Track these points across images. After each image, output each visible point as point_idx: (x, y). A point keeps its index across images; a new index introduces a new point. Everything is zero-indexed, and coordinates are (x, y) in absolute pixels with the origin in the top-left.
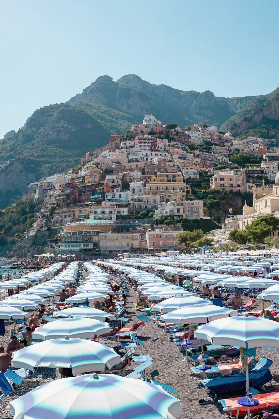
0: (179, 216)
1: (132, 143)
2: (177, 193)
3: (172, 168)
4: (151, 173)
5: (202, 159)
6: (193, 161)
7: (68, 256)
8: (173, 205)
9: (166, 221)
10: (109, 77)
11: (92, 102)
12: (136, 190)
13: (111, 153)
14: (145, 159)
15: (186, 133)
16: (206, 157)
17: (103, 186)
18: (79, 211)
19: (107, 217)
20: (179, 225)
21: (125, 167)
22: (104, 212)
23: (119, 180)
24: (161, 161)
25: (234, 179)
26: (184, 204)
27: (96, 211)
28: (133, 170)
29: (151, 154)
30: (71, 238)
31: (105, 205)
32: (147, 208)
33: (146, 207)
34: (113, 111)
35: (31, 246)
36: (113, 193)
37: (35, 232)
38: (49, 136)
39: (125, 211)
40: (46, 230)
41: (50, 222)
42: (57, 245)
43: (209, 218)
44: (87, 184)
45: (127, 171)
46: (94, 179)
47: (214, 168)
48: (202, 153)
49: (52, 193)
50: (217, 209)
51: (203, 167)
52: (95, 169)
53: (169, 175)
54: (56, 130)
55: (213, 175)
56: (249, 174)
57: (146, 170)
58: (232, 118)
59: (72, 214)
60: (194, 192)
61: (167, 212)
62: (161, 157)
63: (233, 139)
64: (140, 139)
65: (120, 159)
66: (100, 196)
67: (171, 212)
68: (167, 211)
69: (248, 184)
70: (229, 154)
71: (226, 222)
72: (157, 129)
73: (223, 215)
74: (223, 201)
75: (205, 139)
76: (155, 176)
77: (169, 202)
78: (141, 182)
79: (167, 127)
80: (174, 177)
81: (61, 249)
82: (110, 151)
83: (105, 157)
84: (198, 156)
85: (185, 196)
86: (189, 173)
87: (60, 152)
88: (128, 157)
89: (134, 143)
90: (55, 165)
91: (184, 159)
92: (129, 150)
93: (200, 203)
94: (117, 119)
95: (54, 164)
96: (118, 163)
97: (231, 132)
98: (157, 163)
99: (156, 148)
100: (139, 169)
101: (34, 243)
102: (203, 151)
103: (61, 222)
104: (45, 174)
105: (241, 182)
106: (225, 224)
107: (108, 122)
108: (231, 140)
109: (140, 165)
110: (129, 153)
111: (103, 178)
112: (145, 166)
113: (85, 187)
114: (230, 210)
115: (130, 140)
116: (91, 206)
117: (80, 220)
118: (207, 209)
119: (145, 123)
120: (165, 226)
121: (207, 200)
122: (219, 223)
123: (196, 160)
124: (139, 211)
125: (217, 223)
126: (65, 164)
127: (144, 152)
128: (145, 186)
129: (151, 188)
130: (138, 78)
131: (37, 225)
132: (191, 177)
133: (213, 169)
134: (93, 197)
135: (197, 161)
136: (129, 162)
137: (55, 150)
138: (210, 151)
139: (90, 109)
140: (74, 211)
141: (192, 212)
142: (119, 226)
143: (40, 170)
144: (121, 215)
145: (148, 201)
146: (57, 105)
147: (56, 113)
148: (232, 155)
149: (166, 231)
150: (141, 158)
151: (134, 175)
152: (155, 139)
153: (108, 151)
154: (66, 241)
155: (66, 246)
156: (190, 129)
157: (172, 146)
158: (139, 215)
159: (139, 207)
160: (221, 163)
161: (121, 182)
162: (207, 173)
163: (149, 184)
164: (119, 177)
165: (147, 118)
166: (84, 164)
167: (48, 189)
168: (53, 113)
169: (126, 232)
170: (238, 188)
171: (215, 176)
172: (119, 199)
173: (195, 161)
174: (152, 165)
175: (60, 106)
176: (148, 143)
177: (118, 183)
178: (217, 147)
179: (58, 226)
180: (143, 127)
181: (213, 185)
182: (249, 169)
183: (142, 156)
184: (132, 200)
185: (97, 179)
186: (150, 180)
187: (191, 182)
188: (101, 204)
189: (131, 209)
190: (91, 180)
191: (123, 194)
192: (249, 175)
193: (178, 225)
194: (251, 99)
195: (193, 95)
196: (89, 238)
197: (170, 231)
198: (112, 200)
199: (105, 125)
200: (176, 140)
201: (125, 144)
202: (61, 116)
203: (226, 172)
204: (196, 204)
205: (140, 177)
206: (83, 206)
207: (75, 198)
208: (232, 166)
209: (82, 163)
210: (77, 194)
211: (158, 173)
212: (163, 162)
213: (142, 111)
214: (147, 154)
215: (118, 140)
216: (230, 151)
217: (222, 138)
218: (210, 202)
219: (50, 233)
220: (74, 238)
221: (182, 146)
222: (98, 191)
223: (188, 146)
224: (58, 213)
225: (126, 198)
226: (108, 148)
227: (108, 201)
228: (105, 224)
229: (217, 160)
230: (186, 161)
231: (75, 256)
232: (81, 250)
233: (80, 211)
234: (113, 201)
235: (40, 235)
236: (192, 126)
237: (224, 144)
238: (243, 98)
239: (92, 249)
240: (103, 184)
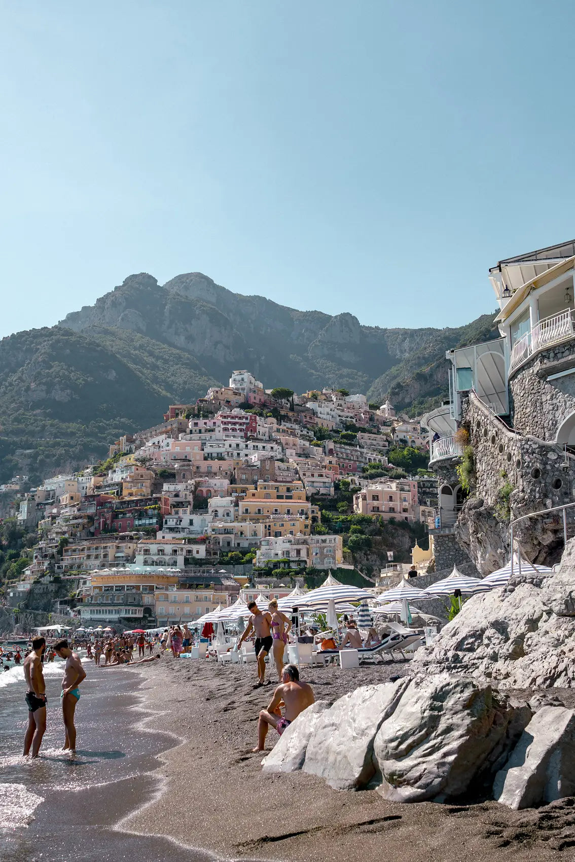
0: (299, 562)
1: (210, 424)
2: (296, 520)
3: (285, 473)
4: (246, 481)
5: (339, 458)
6: (322, 460)
7: (97, 630)
8: (289, 542)
9: (276, 570)
10: (150, 277)
11: (116, 325)
12: (220, 513)
13: (171, 441)
14: (235, 453)
15: (309, 405)
16: (347, 454)
17: (159, 503)
18: (114, 547)
19: (167, 561)
20: (300, 578)
21: (198, 467)
22: (161, 551)
23: (188, 493)
24: (264, 460)
25: (397, 498)
26: (309, 541)
27: (148, 548)
28: (212, 475)
29: (247, 446)
30: (103, 596)
31: (163, 537)
32: (241, 546)
33: (239, 544)
34: (157, 345)
35: (22, 611)
36: (177, 516)
37: (29, 585)
38: (30, 393)
39: (200, 551)
40: (51, 582)
41: (59, 567)
42: (74, 609)
43: (352, 567)
44: (127, 499)
45: (201, 477)
46: (141, 488)
47: (361, 474)
48: (338, 445)
49: (55, 511)
50: (366, 551)
51: (341, 474)
52: (142, 471)
53: (281, 486)
54: (44, 380)
55: (360, 489)
56: (424, 487)
57: (238, 476)
58: (394, 370)
59: (102, 554)
60: (325, 520)
61: (277, 554)
62: (263, 453)
63: (396, 420)
64: (225, 417)
65: (189, 454)
66: (155, 520)
67: (285, 555)
68: (277, 552)
69: (422, 508)
70: (387, 448)
71: (382, 576)
72: (254, 399)
73: (377, 563)
74: (378, 537)
75: (344, 419)
76: (254, 488)
77: (280, 536)
78: (229, 499)
79: (274, 395)
80: (288, 490)
81: (82, 617)
82: (169, 437)
83: (159, 447)
84: (331, 452)
85: (309, 527)
86: (315, 484)
87: (52, 425)
88: (203, 450)
89: (214, 423)
90: (43, 451)
91: (307, 456)
92: (203, 436)
93: (337, 540)
94: (166, 361)
95: (40, 450)
96: (184, 460)
97: (391, 401)
98: (258, 463)
99: (255, 435)
100: (224, 473)
101: (27, 606)
102: (341, 443)
103: (79, 567)
104: (21, 469)
105: (409, 504)
106: (382, 579)
107: (148, 368)
108: (392, 422)
109: (226, 465)
110: (204, 442)
111: (157, 487)
112: (234, 469)
113: (124, 502)
114: (390, 554)
115: (205, 417)
116: (138, 539)
117: (117, 565)
118: (349, 551)
119: (233, 386)
120: (275, 579)
121: (349, 535)
122: (370, 578)
123: (327, 460)
124: (227, 550)
125: (367, 576)
126: (62, 451)
127: (234, 441)
128: (237, 505)
129: (247, 510)
130: (209, 281)
131: (33, 572)
132: (319, 491)
133: (360, 477)
134: (140, 522)
135: (330, 462)
136: (205, 459)
137: (41, 420)
138: (353, 442)
139: (113, 341)
140: (105, 547)
141: (323, 557)
142: (192, 578)
143: (11, 461)
144: (194, 558)
145: (242, 533)
146: (46, 330)
147: (44, 346)
148: (393, 450)
149: (277, 589)
150: (228, 453)
151: (215, 485)
152: (253, 418)
153: (164, 436)
154: (93, 602)
155: (92, 612)
156: (315, 398)
157: (284, 431)
158: (226, 559)
159: (226, 545)
160: (374, 467)
161: (191, 496)
162: (348, 484)
163: (244, 503)
164: (189, 487)
165: (236, 375)
166: (116, 459)
167: (47, 504)
168: (38, 347)
169: (204, 588)
170: (405, 515)
171: (364, 491)
172: (189, 527)
173: (326, 463)
174: (250, 466)
175: (53, 332)
176: (241, 424)
177: (186, 498)
178: (366, 435)
179: (75, 575)
180: (230, 392)
181: (359, 508)
182: (424, 479)
183: (230, 450)
184: (213, 530)
185: (146, 489)
186: (246, 496)
187: (319, 500)
188: (155, 536)
189: (212, 546)
190: (134, 490)
191: (197, 518)
192: (423, 489)
193: (297, 579)
194: (431, 334)
195: (317, 319)
196: (137, 598)
197: (284, 589)
198: (176, 530)
199: (142, 373)
200: (290, 420)
201: (196, 424)
202: (54, 353)
203: (382, 485)
204: (330, 541)
205: (226, 488)
206: (123, 538)
207: (105, 523)
208: (394, 473)
209: (113, 456)
210: (109, 515)
211: (260, 482)
212: (269, 462)
213: (215, 348)
214: (238, 445)
215: (183, 415)
216: (389, 442)
217: (376, 418)
218: (354, 538)
219: (59, 588)
220: (107, 597)
221: (302, 431)
222: (150, 512)
223: (313, 433)
224: (74, 551)
225: (202, 527)
226: (164, 429)
227: (168, 530)
228: (165, 573)
229: (366, 459)
230: (310, 461)
231: (110, 629)
232: (120, 621)
233: (118, 547)
234: (177, 532)
235: (39, 590)
236: (320, 393)
237: (379, 428)
238: (415, 331)
239: (142, 618)
240: (159, 499)
